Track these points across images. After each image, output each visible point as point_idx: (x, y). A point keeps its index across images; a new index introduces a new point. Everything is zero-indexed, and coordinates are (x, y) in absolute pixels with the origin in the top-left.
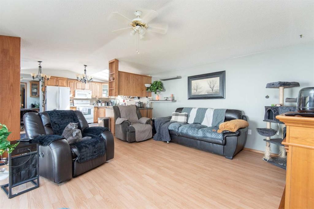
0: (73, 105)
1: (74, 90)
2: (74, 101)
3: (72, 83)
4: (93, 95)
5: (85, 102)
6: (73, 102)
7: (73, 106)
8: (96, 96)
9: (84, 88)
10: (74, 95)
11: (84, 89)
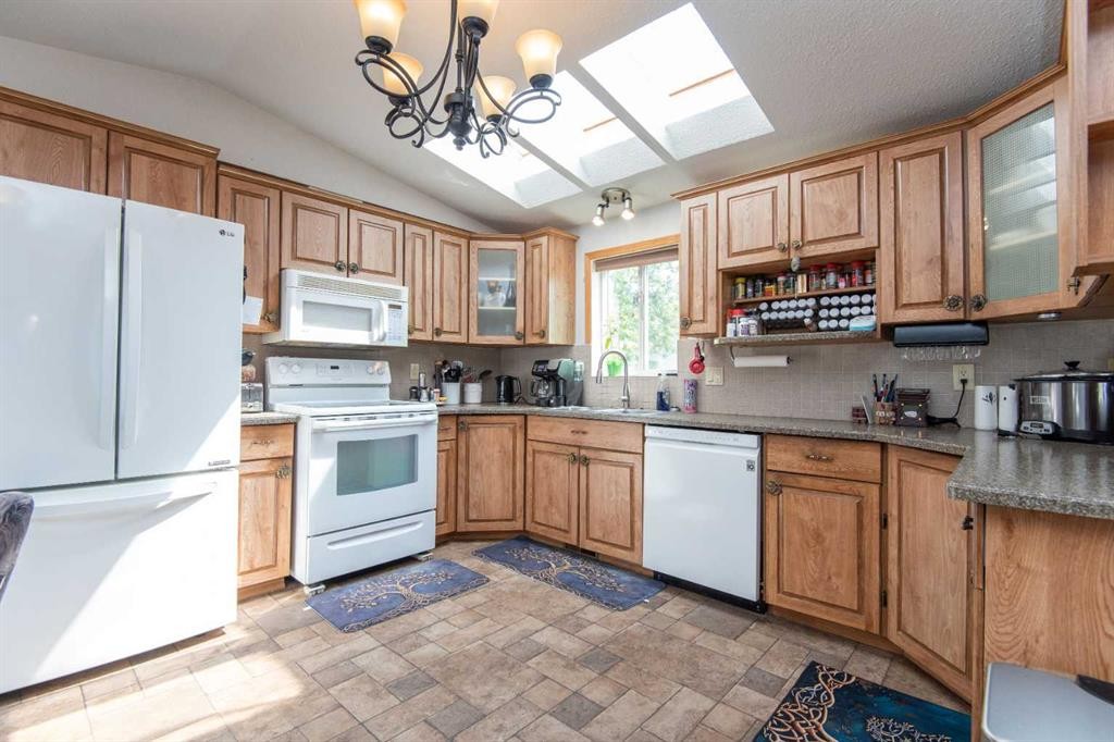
0: (258, 405)
1: (274, 271)
2: (273, 363)
3: (261, 204)
4: (418, 325)
5: (352, 371)
6: (262, 376)
7: (266, 408)
8: (438, 332)
9: (354, 260)
10: (274, 316)
11: (353, 269)
